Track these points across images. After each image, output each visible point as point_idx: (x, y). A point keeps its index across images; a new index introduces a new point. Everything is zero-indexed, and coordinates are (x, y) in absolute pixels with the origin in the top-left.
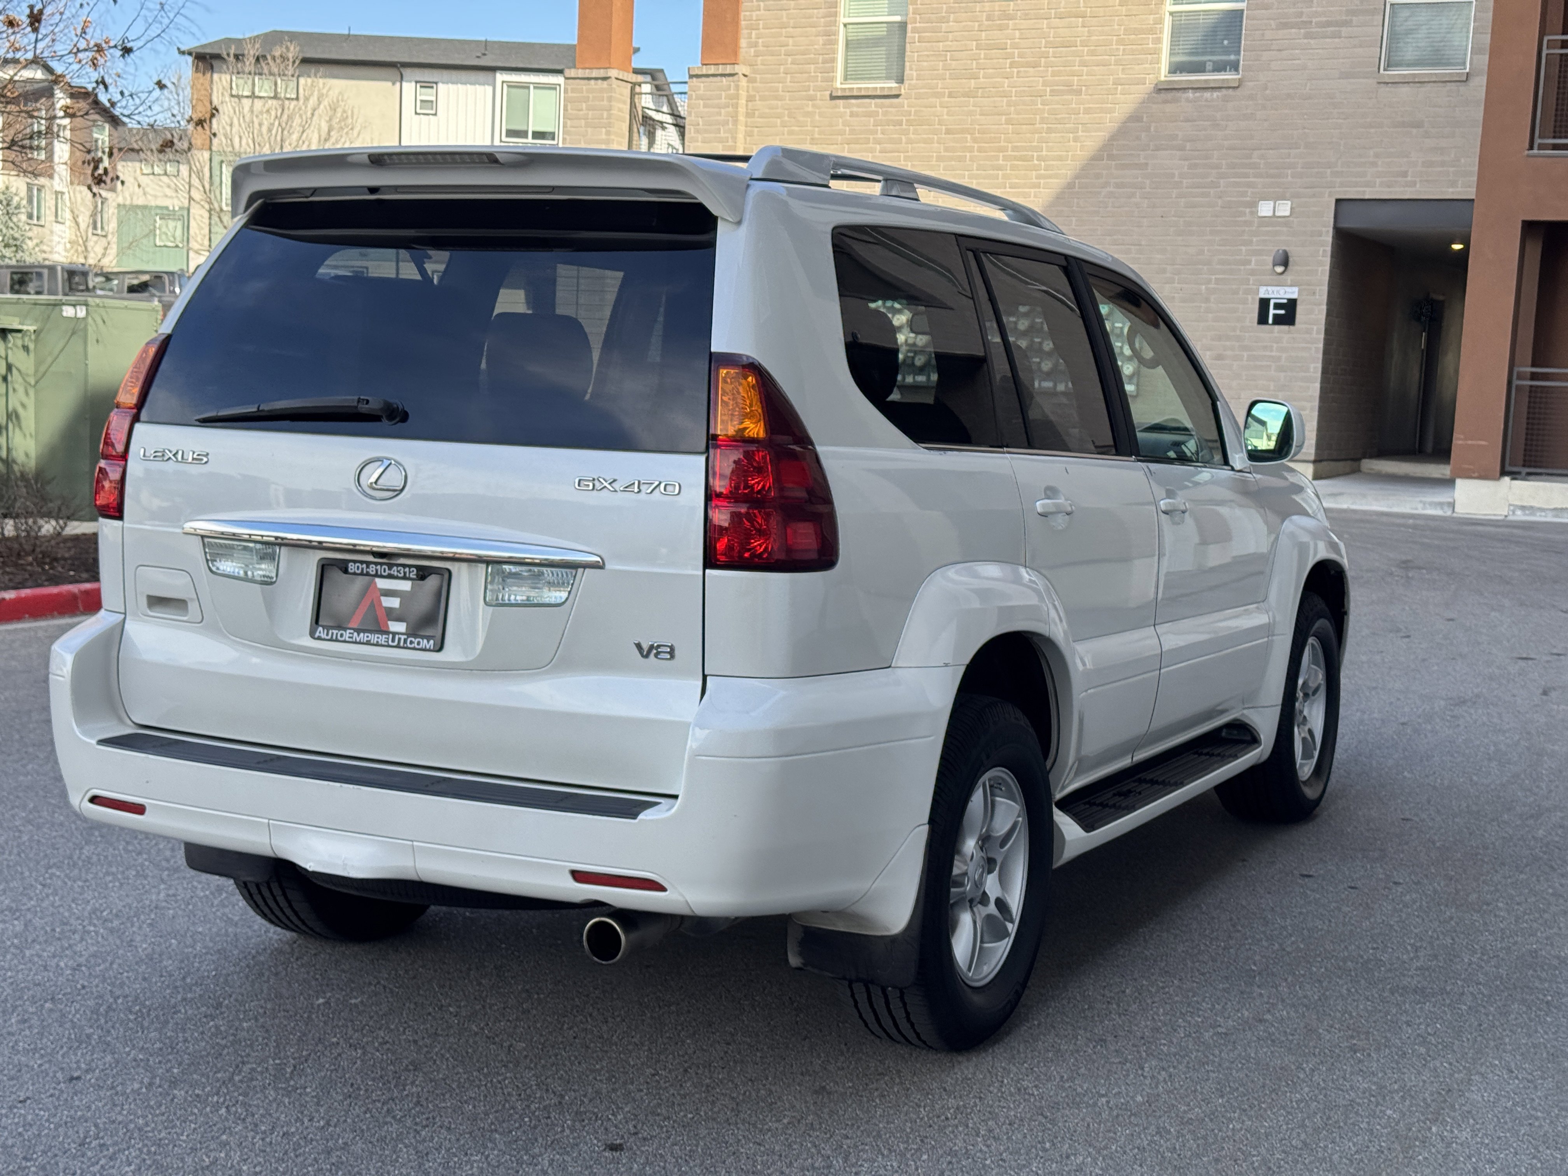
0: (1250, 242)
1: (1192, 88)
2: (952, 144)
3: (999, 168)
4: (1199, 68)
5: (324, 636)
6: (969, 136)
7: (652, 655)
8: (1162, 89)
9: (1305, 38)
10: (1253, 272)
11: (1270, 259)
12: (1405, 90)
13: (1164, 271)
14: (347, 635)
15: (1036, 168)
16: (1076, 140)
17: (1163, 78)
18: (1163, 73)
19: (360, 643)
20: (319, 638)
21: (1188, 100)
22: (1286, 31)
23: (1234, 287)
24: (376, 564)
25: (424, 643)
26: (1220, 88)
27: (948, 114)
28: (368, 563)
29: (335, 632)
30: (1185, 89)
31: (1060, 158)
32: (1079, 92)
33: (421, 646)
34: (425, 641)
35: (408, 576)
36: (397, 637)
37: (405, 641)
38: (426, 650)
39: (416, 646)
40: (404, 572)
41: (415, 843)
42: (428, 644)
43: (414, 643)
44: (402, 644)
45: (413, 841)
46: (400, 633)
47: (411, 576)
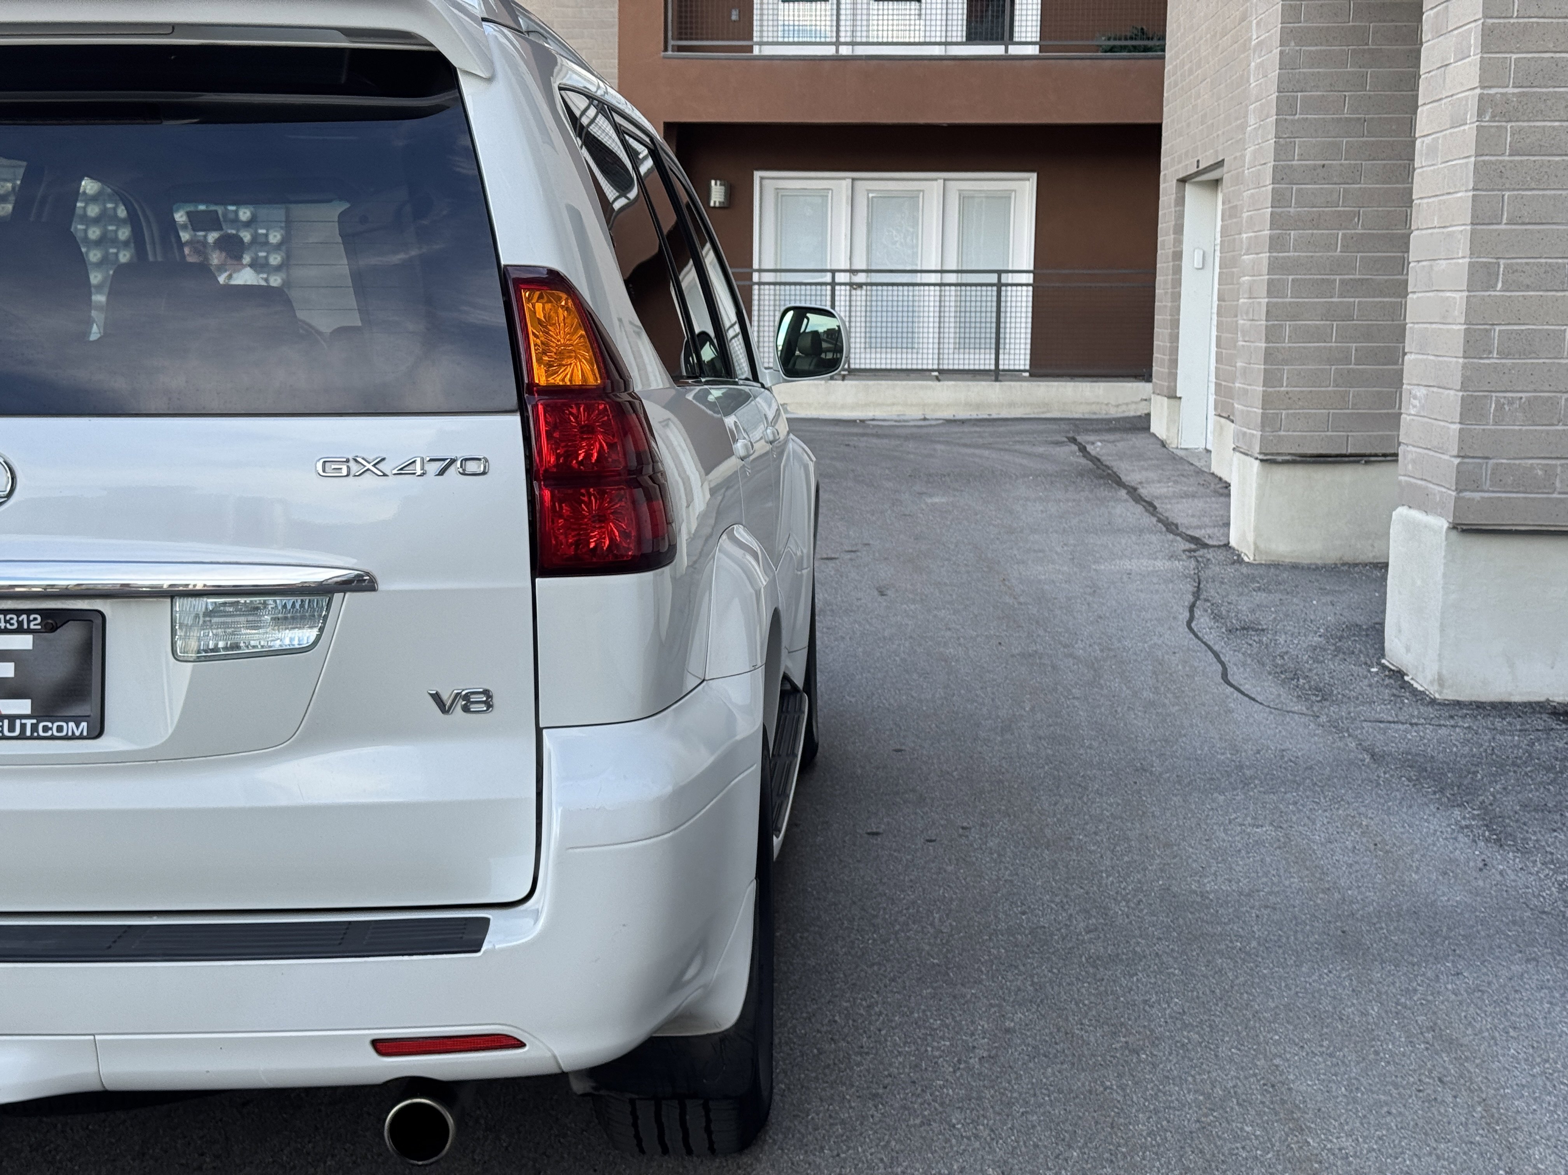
7: (459, 709)
25: (69, 727)
33: (64, 733)
34: (72, 724)
35: (25, 626)
36: (18, 722)
37: (34, 728)
38: (73, 737)
39: (56, 734)
40: (18, 621)
41: (97, 1037)
42: (78, 727)
43: (51, 729)
44: (28, 733)
45: (94, 1035)
46: (21, 717)
47: (32, 627)
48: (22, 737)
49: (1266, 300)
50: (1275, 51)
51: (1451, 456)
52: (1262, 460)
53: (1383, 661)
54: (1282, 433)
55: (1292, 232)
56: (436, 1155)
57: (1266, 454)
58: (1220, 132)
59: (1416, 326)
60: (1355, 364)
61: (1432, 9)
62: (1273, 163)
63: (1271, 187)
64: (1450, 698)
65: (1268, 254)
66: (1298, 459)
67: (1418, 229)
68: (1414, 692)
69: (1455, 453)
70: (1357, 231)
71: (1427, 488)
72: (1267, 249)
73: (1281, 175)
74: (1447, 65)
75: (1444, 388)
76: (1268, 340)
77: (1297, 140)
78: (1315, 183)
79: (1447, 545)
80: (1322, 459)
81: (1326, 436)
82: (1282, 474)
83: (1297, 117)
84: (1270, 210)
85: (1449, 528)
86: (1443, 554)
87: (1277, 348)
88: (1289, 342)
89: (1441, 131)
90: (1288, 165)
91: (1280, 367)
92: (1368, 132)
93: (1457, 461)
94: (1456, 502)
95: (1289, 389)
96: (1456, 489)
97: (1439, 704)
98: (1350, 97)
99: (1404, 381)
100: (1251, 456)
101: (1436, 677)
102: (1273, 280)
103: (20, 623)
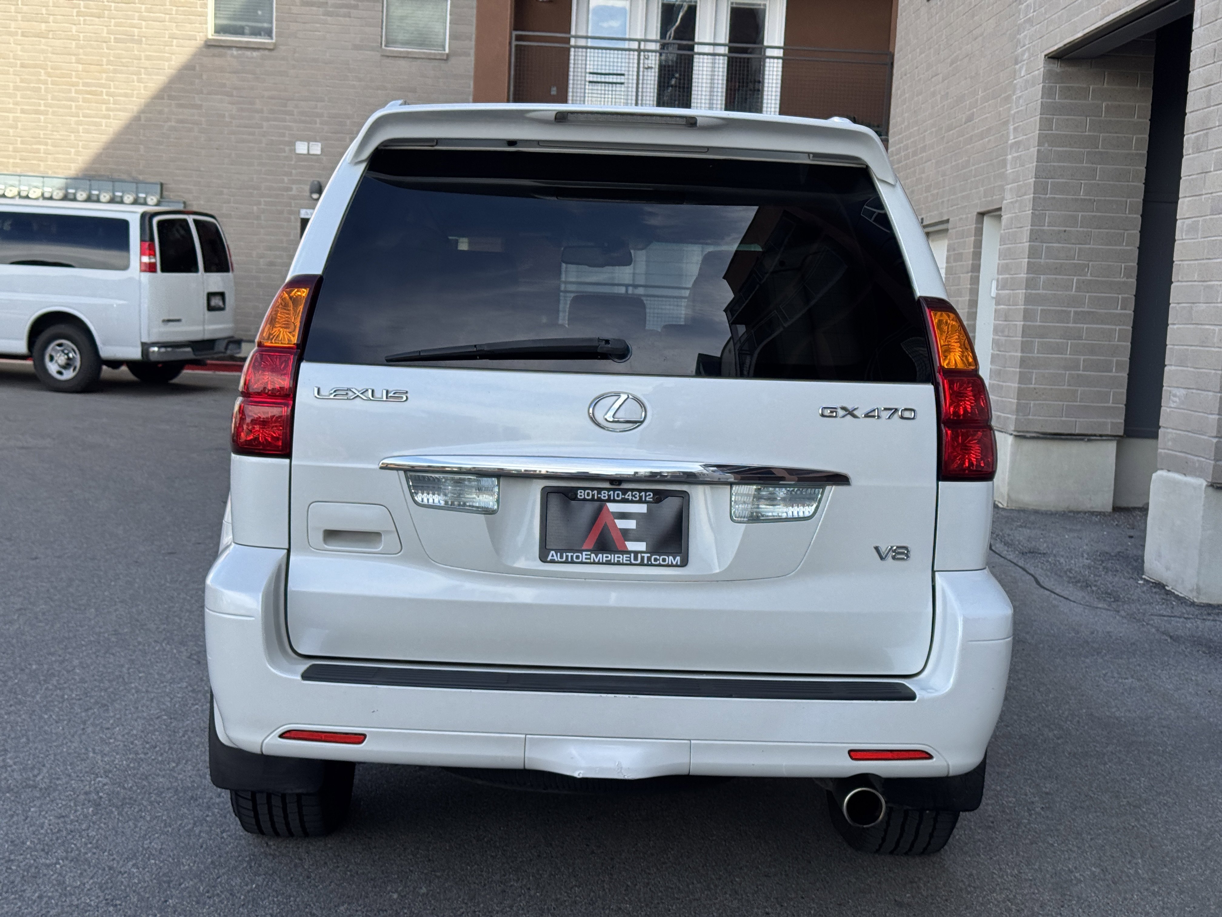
0: (290, 174)
1: (237, 47)
2: (26, 77)
3: (72, 100)
4: (239, 31)
5: (557, 558)
6: (42, 71)
7: (890, 558)
8: (209, 45)
9: (324, 15)
10: (294, 198)
11: (307, 188)
12: (402, 63)
13: (221, 193)
14: (583, 556)
15: (104, 102)
16: (140, 81)
17: (210, 37)
18: (211, 34)
19: (599, 563)
20: (553, 561)
21: (232, 56)
22: (308, 8)
23: (279, 208)
24: (608, 490)
25: (670, 559)
26: (258, 49)
27: (22, 51)
28: (600, 490)
29: (570, 555)
30: (230, 47)
31: (126, 95)
32: (140, 42)
33: (667, 562)
34: (671, 558)
35: (644, 499)
36: (639, 555)
37: (649, 559)
38: (672, 566)
39: (662, 563)
40: (639, 496)
41: (692, 742)
42: (674, 560)
43: (659, 560)
44: (646, 562)
45: (690, 740)
46: (642, 552)
47: (647, 499)
48: (642, 564)
49: (1022, 323)
50: (1032, 149)
51: (1209, 437)
52: (1016, 436)
53: (1144, 577)
54: (1030, 417)
55: (1042, 276)
56: (873, 822)
57: (1019, 432)
58: (946, 199)
59: (1176, 347)
60: (1083, 371)
61: (1193, 133)
62: (1029, 227)
63: (1028, 244)
64: (1204, 602)
65: (1024, 291)
66: (1041, 436)
67: (1178, 281)
68: (1177, 597)
69: (1215, 434)
70: (1087, 278)
71: (1186, 458)
72: (1024, 286)
73: (1035, 236)
74: (1206, 172)
75: (1204, 390)
76: (1023, 351)
77: (1047, 212)
78: (1059, 243)
79: (1206, 497)
80: (1058, 437)
81: (1061, 421)
82: (1029, 446)
83: (1048, 196)
84: (1026, 260)
85: (1207, 486)
86: (1203, 503)
87: (1029, 357)
88: (1038, 353)
89: (1202, 216)
90: (1041, 230)
91: (1030, 370)
92: (1097, 209)
93: (1215, 440)
94: (1214, 468)
95: (1037, 386)
96: (1214, 459)
97: (1197, 606)
98: (1085, 184)
99: (1164, 384)
100: (1007, 433)
101: (1195, 587)
102: (1028, 309)
103: (641, 497)
